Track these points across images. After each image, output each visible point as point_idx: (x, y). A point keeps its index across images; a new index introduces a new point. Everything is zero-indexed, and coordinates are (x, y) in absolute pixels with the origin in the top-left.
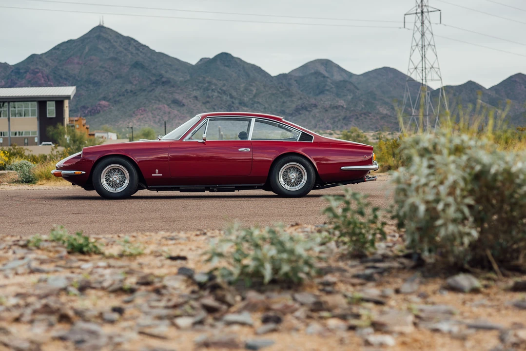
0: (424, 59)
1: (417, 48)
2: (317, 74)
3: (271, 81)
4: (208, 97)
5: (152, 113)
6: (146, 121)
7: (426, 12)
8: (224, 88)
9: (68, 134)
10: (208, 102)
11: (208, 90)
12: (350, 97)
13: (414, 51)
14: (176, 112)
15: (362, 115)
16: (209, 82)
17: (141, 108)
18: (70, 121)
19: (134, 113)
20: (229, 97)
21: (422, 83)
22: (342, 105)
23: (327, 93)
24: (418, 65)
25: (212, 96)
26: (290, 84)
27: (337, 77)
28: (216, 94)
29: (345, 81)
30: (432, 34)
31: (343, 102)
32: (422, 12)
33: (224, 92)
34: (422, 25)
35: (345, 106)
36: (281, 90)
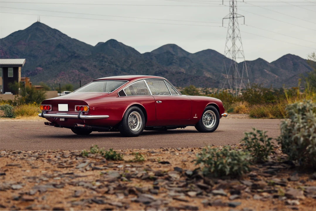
0: (234, 45)
1: (230, 39)
2: (168, 53)
3: (141, 57)
4: (102, 66)
5: (69, 75)
6: (65, 80)
7: (235, 17)
8: (112, 61)
9: (20, 87)
10: (102, 69)
11: (102, 61)
12: (187, 67)
13: (228, 40)
14: (83, 75)
15: (195, 78)
16: (103, 57)
17: (62, 72)
18: (21, 79)
19: (58, 75)
20: (115, 66)
21: (233, 60)
22: (183, 71)
23: (174, 64)
24: (230, 49)
25: (105, 65)
26: (152, 59)
27: (180, 55)
28: (107, 64)
29: (185, 57)
30: (239, 30)
31: (184, 70)
32: (233, 17)
33: (112, 63)
34: (233, 25)
35: (184, 72)
36: (146, 62)
